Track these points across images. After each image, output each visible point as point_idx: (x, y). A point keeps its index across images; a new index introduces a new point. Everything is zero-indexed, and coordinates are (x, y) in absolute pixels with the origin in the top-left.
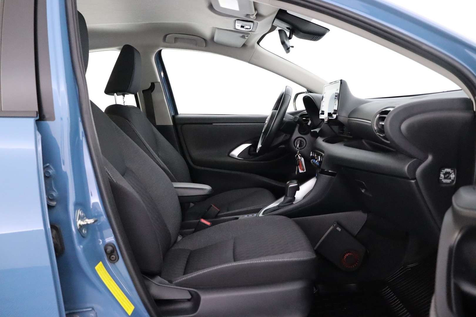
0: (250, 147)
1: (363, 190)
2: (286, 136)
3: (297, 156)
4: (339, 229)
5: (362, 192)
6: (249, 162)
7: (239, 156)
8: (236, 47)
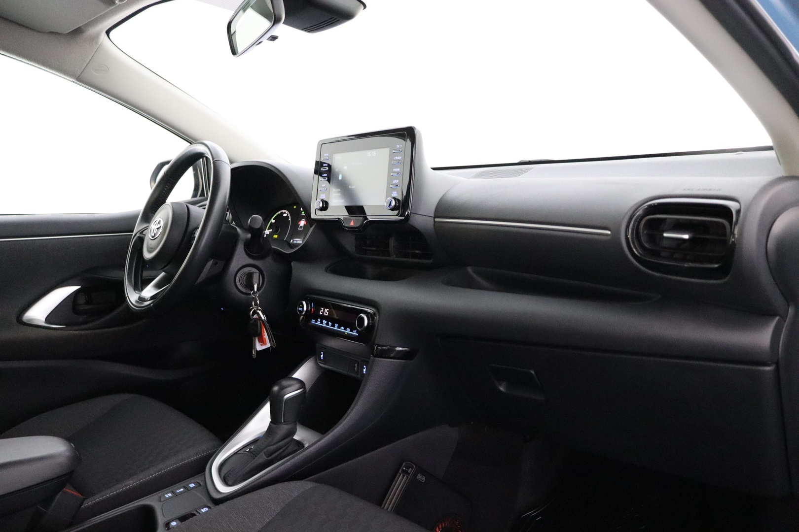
0: (76, 293)
1: (500, 385)
2: (215, 264)
3: (255, 312)
4: (421, 478)
5: (500, 390)
6: (80, 332)
7: (49, 319)
8: (52, 33)
